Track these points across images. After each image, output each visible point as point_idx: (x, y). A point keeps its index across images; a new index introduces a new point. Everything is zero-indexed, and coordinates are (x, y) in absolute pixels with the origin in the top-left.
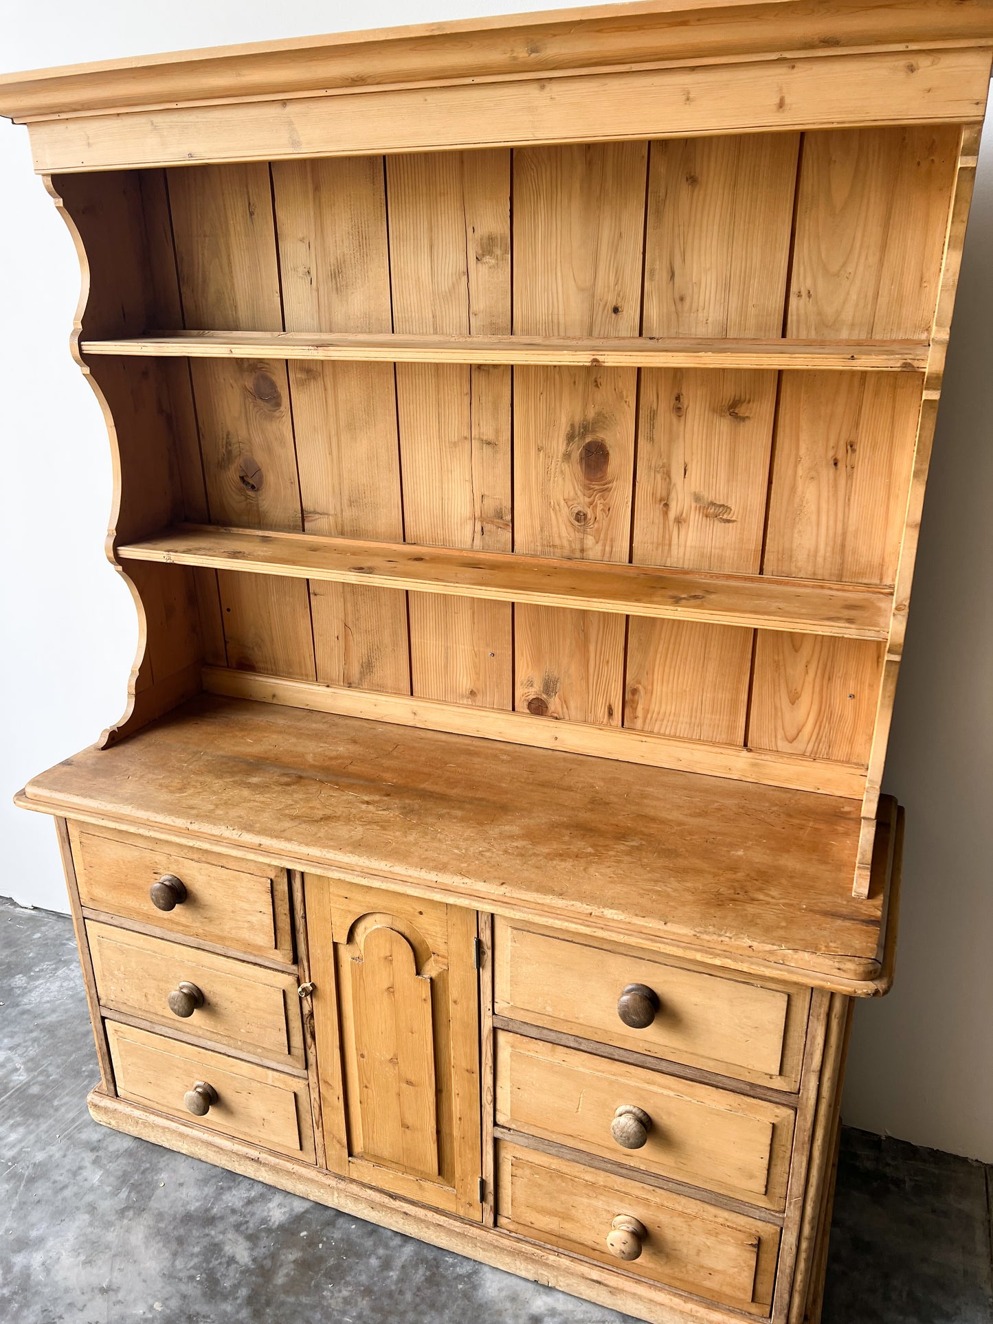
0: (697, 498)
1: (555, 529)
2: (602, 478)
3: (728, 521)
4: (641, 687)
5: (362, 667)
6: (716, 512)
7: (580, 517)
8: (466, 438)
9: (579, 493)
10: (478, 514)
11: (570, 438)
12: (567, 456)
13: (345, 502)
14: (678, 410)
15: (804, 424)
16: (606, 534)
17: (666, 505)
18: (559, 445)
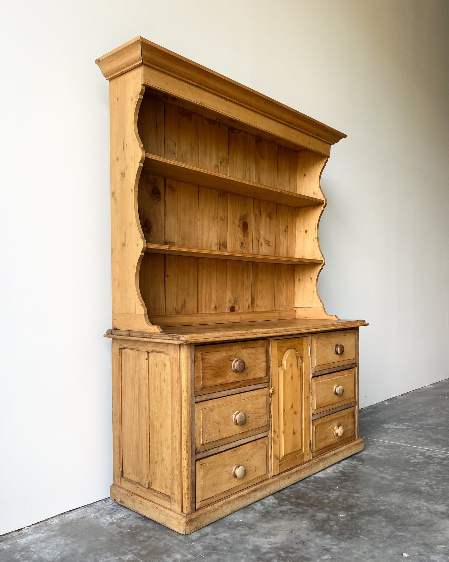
0: (264, 239)
1: (237, 248)
2: (246, 232)
3: (270, 245)
4: (255, 296)
5: (182, 305)
6: (268, 243)
7: (242, 244)
8: (216, 217)
9: (242, 237)
10: (219, 243)
11: (240, 220)
12: (239, 225)
13: (180, 237)
14: (260, 215)
15: (281, 221)
16: (247, 249)
17: (259, 241)
18: (237, 222)
